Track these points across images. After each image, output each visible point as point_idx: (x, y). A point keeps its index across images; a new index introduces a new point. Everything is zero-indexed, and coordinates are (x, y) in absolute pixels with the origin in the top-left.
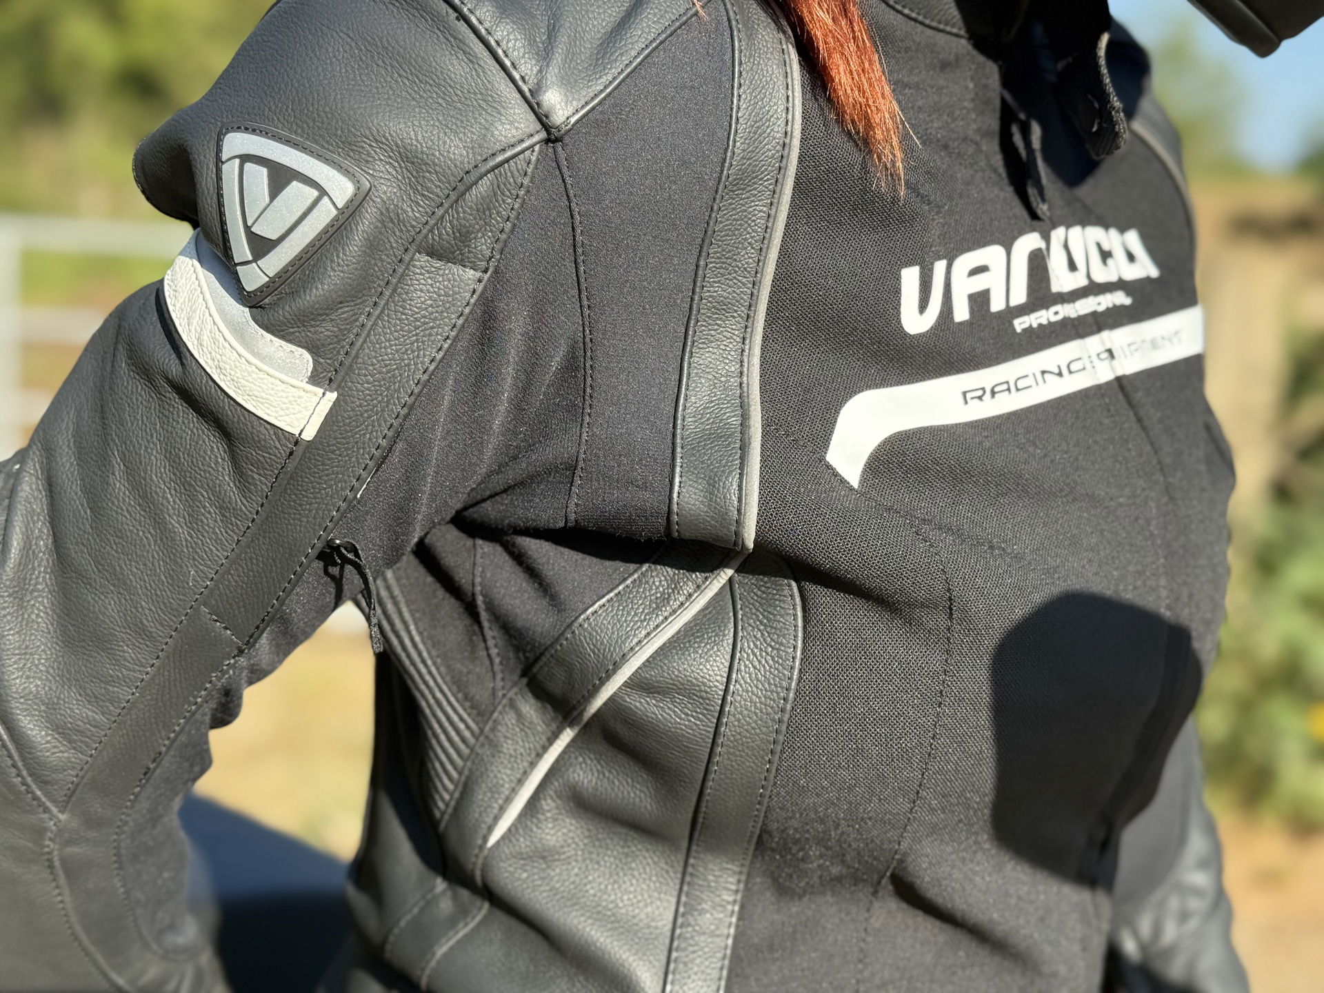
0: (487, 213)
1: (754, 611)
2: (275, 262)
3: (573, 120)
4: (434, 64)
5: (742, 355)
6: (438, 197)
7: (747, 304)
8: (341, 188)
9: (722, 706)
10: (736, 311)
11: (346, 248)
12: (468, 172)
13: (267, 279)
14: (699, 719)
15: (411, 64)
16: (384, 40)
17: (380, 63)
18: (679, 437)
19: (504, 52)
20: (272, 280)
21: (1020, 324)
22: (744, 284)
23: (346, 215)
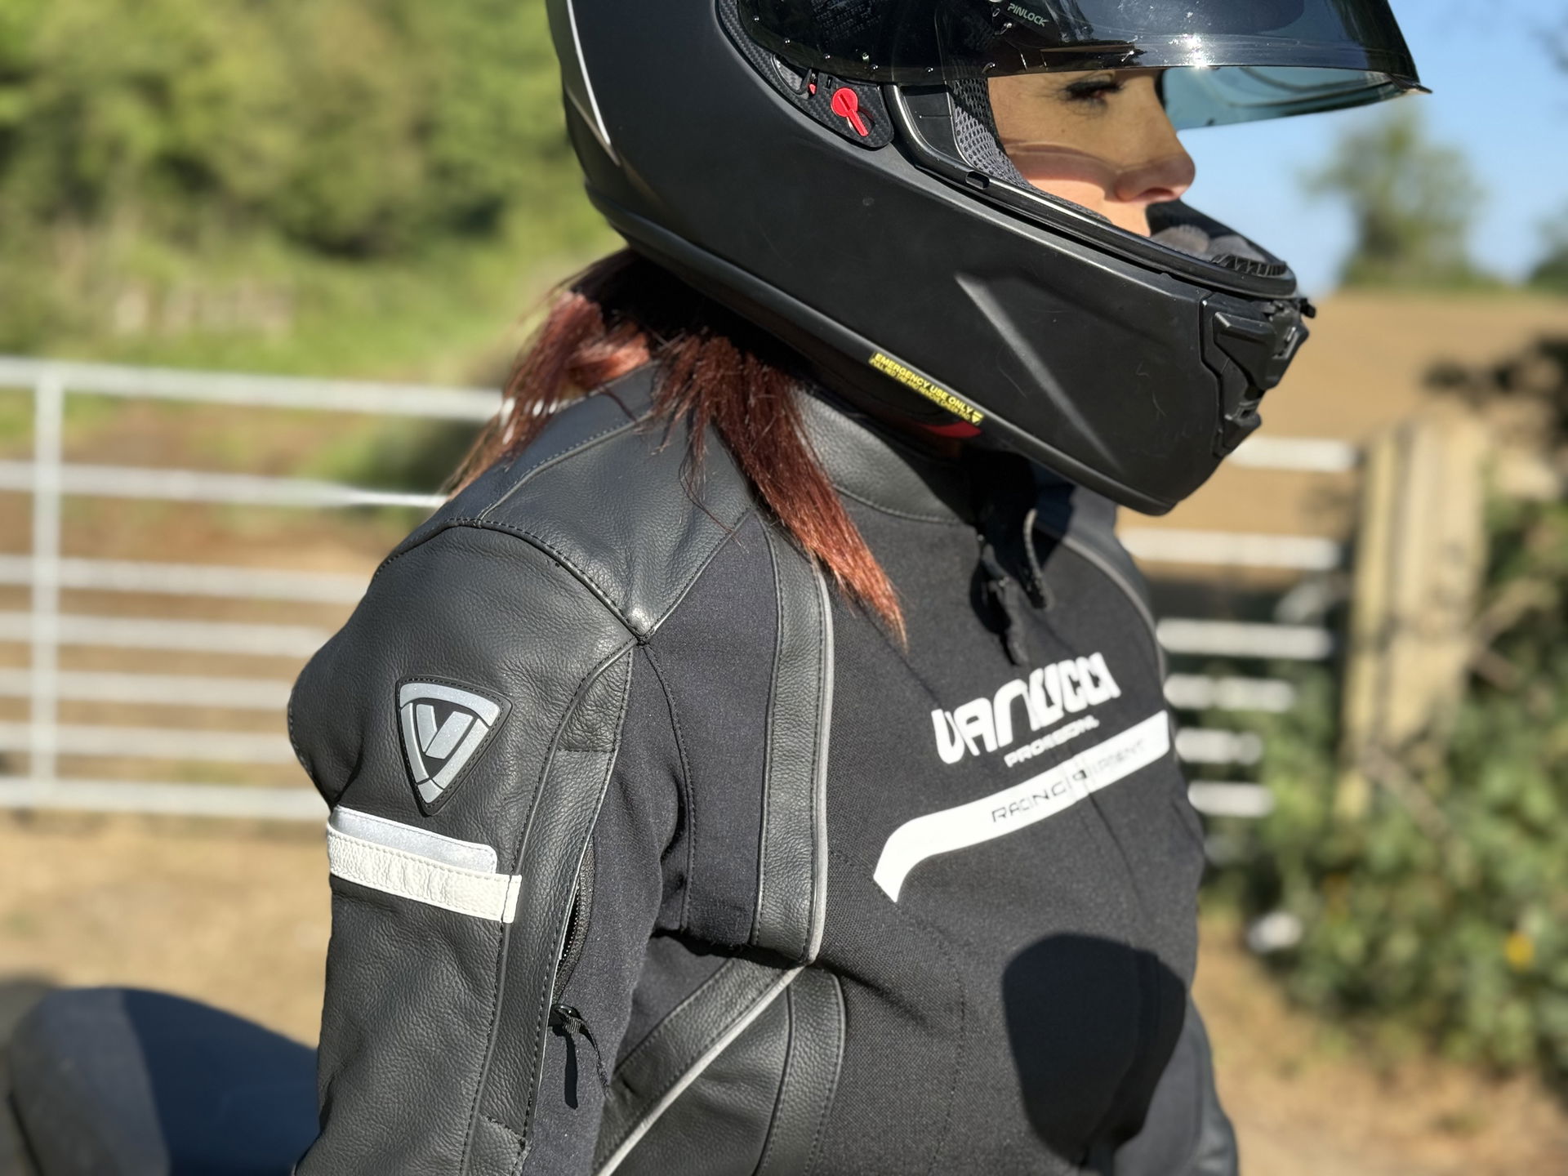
0: (604, 706)
1: (805, 1015)
2: (446, 777)
3: (656, 628)
4: (544, 603)
5: (811, 792)
6: (565, 702)
7: (812, 750)
8: (490, 711)
9: (779, 1094)
10: (803, 757)
11: (501, 756)
12: (584, 679)
13: (442, 791)
14: (759, 1105)
15: (527, 606)
16: (503, 591)
17: (503, 609)
18: (762, 865)
19: (597, 585)
20: (445, 791)
21: (1011, 760)
22: (807, 735)
23: (495, 731)
